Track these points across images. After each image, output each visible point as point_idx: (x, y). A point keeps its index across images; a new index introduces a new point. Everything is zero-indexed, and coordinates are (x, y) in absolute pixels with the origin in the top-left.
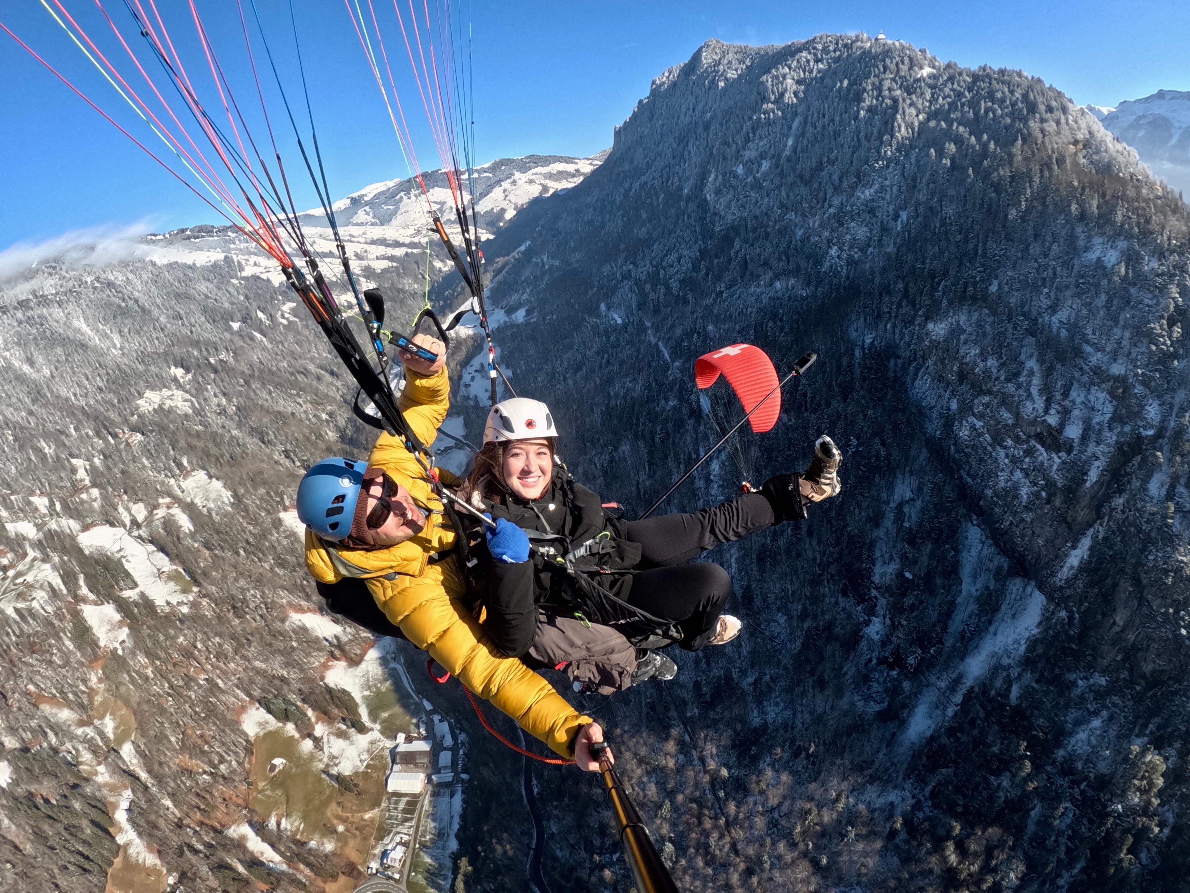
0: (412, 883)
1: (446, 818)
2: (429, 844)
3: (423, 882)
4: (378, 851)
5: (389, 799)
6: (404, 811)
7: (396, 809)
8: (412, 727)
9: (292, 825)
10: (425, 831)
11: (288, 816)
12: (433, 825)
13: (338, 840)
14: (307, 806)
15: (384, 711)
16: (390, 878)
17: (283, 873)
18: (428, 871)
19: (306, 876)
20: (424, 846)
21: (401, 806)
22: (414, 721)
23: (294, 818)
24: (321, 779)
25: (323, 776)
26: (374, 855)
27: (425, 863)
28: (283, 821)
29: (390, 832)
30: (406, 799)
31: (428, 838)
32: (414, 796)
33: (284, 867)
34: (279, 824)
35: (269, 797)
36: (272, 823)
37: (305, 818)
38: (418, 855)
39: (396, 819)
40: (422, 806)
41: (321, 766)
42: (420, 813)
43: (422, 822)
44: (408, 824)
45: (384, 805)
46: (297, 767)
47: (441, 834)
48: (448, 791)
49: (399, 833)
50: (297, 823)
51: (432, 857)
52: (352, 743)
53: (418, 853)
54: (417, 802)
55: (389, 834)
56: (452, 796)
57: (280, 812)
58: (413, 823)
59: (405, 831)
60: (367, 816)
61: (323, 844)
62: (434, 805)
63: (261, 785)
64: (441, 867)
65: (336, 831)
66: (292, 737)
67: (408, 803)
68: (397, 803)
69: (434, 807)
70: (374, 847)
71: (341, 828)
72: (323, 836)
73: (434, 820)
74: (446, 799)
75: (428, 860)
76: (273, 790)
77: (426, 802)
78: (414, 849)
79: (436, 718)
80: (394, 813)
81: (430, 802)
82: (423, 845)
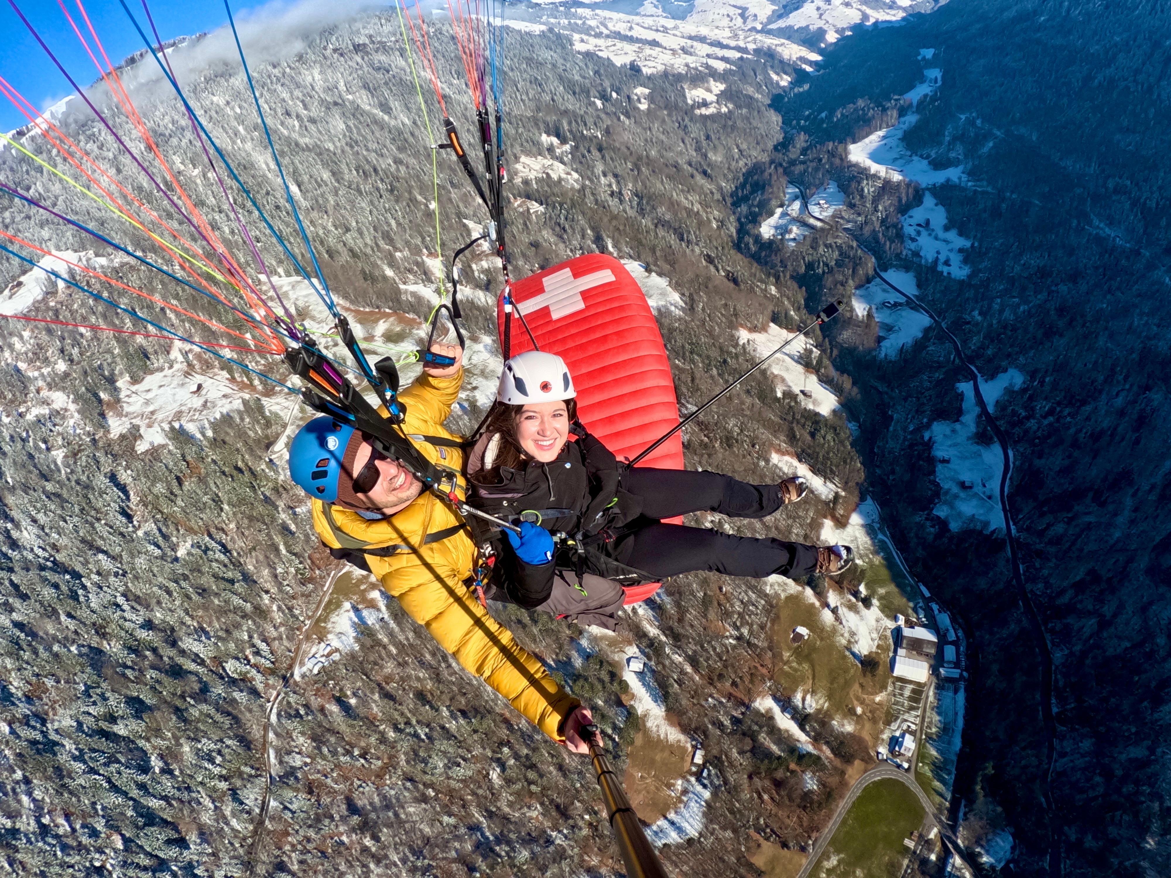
0: (920, 774)
1: (951, 713)
2: (934, 737)
3: (930, 774)
4: (886, 736)
5: (894, 683)
6: (910, 699)
7: (902, 695)
8: (910, 611)
9: (817, 702)
10: (931, 722)
11: (814, 692)
12: (938, 718)
13: (857, 723)
14: (832, 683)
15: (881, 587)
16: (899, 766)
17: (809, 754)
18: (934, 763)
19: (827, 758)
20: (931, 738)
21: (907, 693)
22: (911, 604)
23: (819, 695)
24: (845, 657)
25: (847, 653)
26: (883, 740)
27: (931, 755)
28: (808, 697)
29: (897, 718)
30: (912, 686)
31: (934, 730)
32: (918, 684)
33: (810, 748)
34: (804, 700)
35: (796, 670)
36: (798, 699)
37: (830, 697)
38: (924, 747)
39: (903, 706)
40: (927, 697)
41: (844, 642)
42: (926, 703)
43: (928, 714)
44: (914, 713)
45: (890, 688)
46: (822, 639)
47: (946, 730)
48: (952, 686)
49: (906, 721)
50: (821, 702)
51: (938, 750)
52: (862, 618)
53: (924, 745)
54: (922, 692)
55: (896, 720)
56: (956, 692)
57: (806, 687)
58: (919, 713)
59: (912, 719)
60: (878, 699)
61: (843, 725)
62: (939, 697)
63: (786, 655)
64: (946, 761)
65: (855, 714)
66: (813, 605)
67: (913, 691)
68: (902, 688)
69: (939, 700)
70: (882, 732)
71: (859, 710)
72: (845, 716)
73: (939, 714)
74: (951, 694)
75: (934, 753)
76: (799, 664)
77: (931, 693)
78: (921, 739)
79: (935, 607)
80: (900, 699)
81: (935, 694)
82: (929, 737)
